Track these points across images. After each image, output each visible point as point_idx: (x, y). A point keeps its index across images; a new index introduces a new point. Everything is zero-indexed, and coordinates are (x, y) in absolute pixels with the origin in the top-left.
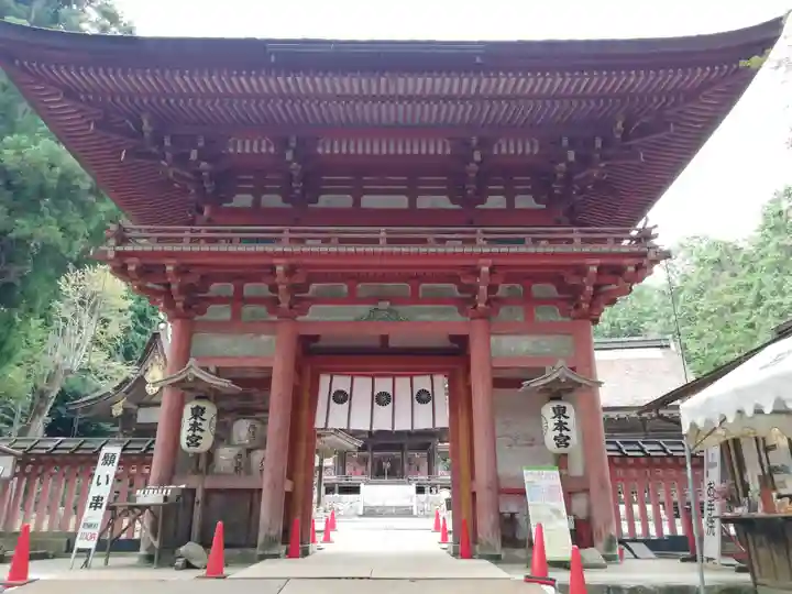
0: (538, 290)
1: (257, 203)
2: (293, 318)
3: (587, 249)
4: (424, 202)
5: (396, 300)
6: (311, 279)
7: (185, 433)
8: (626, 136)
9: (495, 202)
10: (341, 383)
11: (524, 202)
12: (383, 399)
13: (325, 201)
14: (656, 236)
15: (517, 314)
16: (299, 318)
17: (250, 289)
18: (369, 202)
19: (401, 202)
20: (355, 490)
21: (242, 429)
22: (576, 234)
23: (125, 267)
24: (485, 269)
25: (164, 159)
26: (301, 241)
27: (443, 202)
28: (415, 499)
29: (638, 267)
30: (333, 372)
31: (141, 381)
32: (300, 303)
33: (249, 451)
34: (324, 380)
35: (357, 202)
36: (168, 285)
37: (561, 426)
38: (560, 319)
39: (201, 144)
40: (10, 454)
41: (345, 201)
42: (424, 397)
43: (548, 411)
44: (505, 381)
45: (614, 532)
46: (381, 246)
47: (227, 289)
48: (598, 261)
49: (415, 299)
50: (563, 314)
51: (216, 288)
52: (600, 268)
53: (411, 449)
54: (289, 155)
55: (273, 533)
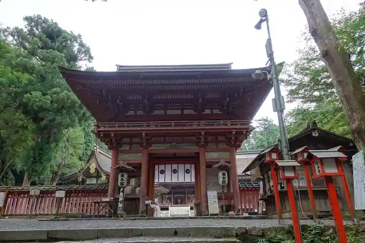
0: (220, 138)
1: (135, 113)
2: (147, 148)
3: (232, 127)
4: (186, 112)
5: (178, 143)
6: (153, 136)
7: (119, 181)
8: (243, 93)
9: (207, 111)
10: (162, 167)
11: (216, 111)
12: (175, 171)
13: (156, 112)
14: (252, 123)
15: (213, 146)
16: (149, 148)
17: (134, 140)
18: (170, 112)
19: (179, 112)
20: (167, 209)
21: (133, 182)
22: (229, 122)
23: (99, 135)
24: (203, 133)
25: (109, 102)
26: (149, 126)
27: (192, 112)
28: (190, 212)
29: (247, 132)
30: (159, 164)
31: (89, 169)
32: (149, 144)
33: (135, 188)
34: (156, 167)
35: (165, 112)
36: (111, 140)
37: (224, 178)
38: (226, 147)
39: (120, 98)
40: (64, 190)
41: (162, 112)
42: (187, 171)
43: (220, 174)
44: (209, 166)
45: (240, 207)
46: (173, 127)
47: (128, 140)
48: (235, 130)
49: (183, 142)
50: (227, 145)
51: (125, 140)
52: (236, 132)
53: (188, 194)
54: (145, 100)
55: (143, 210)
